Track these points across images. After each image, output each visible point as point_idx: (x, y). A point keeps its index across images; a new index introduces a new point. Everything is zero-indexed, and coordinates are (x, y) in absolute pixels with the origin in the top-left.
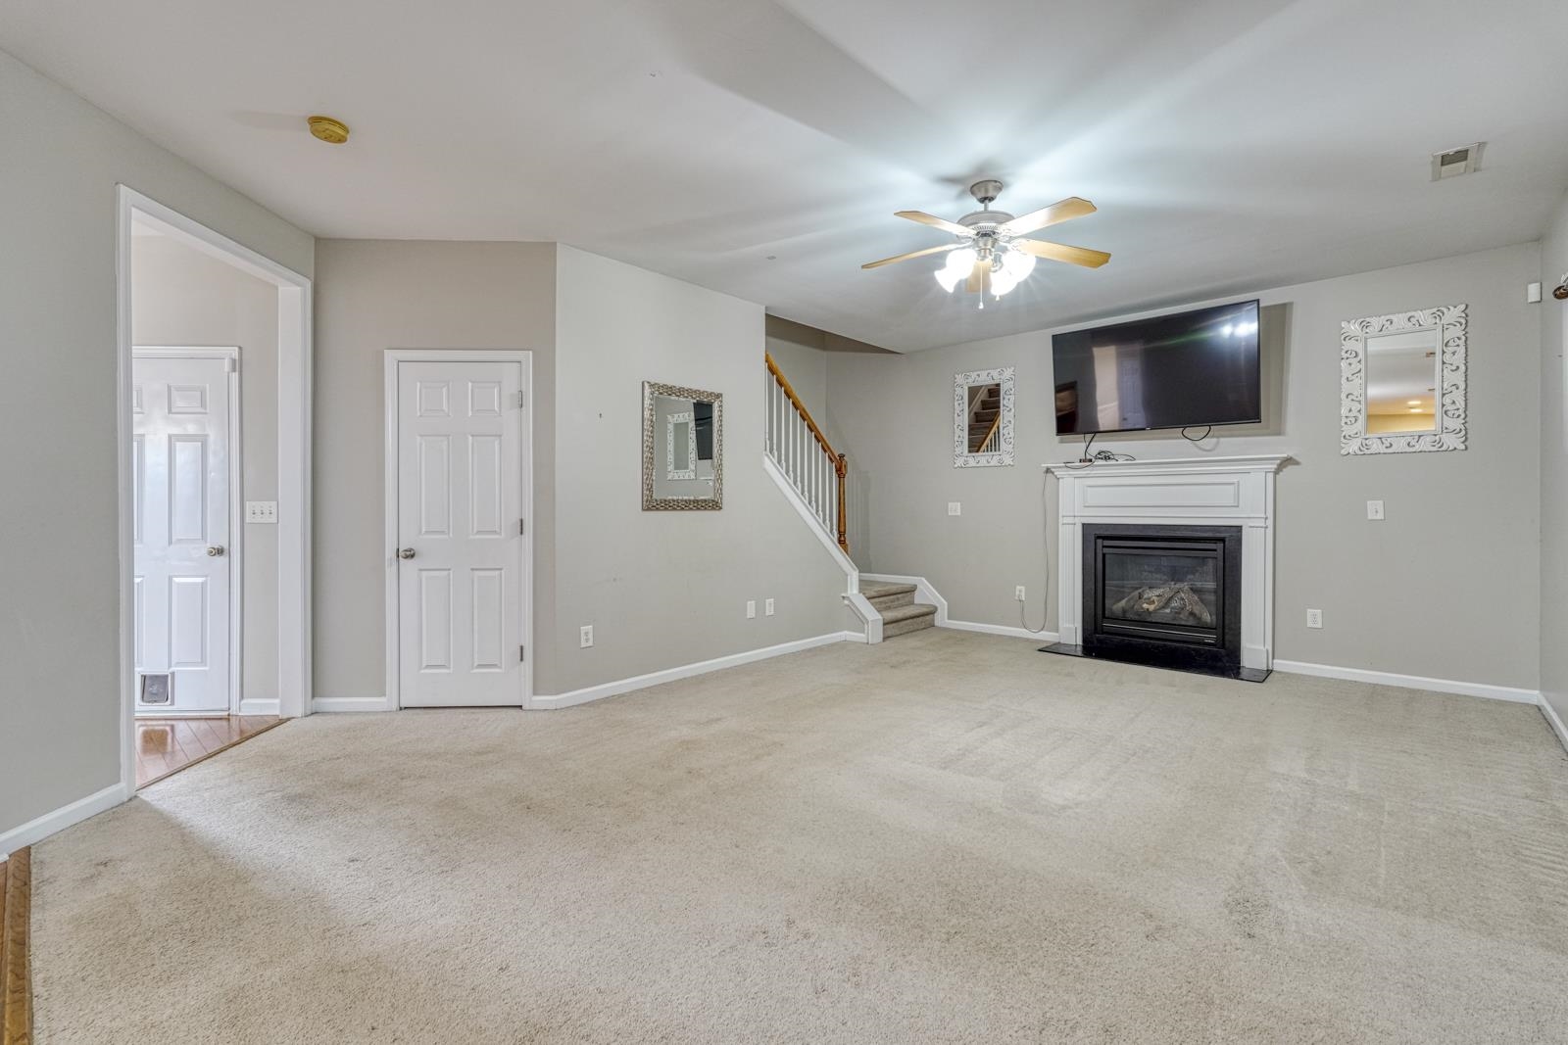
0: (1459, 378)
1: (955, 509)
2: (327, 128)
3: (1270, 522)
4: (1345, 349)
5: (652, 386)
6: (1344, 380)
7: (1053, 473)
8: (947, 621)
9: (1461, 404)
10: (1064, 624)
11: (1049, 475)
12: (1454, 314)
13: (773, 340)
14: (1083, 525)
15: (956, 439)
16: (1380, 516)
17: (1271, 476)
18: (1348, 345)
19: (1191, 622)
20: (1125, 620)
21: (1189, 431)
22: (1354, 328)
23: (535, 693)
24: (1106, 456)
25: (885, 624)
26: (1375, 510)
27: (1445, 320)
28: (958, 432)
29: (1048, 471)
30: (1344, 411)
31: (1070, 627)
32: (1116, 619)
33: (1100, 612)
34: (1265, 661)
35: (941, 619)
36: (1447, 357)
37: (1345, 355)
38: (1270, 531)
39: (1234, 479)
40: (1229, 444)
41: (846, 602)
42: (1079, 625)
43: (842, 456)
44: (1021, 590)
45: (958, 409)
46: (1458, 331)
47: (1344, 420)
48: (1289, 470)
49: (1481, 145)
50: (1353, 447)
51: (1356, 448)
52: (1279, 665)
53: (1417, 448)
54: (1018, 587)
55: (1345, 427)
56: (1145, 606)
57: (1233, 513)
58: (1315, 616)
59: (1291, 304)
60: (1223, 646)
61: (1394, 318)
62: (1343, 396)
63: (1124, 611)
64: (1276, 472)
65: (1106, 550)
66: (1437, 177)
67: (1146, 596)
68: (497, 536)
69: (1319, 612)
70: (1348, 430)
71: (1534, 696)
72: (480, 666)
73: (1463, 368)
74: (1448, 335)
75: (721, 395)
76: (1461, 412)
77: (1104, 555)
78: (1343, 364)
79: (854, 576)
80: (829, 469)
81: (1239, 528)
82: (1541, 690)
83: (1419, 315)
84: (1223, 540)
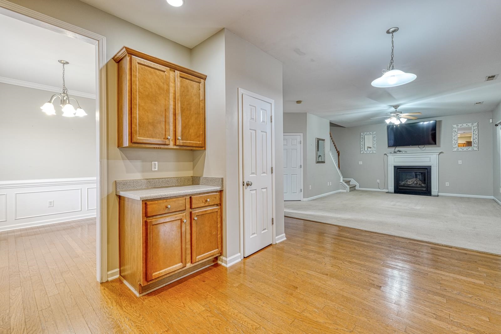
0: (477, 137)
1: (361, 163)
2: (299, 102)
3: (438, 164)
4: (453, 130)
5: (317, 138)
6: (453, 136)
7: (387, 155)
8: (359, 188)
9: (477, 142)
10: (389, 188)
11: (385, 155)
12: (476, 124)
13: (331, 127)
14: (394, 166)
15: (361, 147)
16: (461, 163)
17: (438, 155)
18: (454, 129)
19: (420, 186)
20: (404, 186)
21: (419, 146)
22: (455, 126)
23: (304, 198)
24: (400, 151)
25: (350, 188)
26: (460, 162)
27: (474, 125)
28: (361, 146)
29: (385, 154)
30: (453, 143)
31: (391, 188)
32: (402, 186)
33: (398, 185)
34: (437, 193)
35: (357, 188)
36: (474, 132)
37: (453, 131)
38: (438, 166)
39: (430, 156)
40: (428, 149)
41: (341, 183)
42: (393, 188)
43: (339, 151)
44: (378, 181)
45: (361, 140)
46: (476, 127)
47: (453, 144)
48: (441, 154)
49: (483, 102)
50: (455, 150)
51: (456, 150)
52: (440, 194)
53: (468, 150)
54: (378, 180)
55: (453, 146)
56: (408, 183)
57: (429, 163)
58: (447, 184)
59: (442, 121)
60: (427, 191)
61: (464, 124)
62: (453, 139)
63: (404, 184)
64: (439, 155)
65: (399, 171)
66: (475, 105)
67: (408, 181)
68: (296, 168)
69: (448, 183)
70: (454, 146)
71: (492, 197)
72: (293, 193)
73: (477, 135)
74: (474, 128)
75: (325, 140)
76: (477, 143)
77: (399, 172)
78: (453, 133)
79: (342, 177)
80: (337, 154)
81: (431, 166)
82: (494, 196)
83: (469, 124)
84: (427, 169)
